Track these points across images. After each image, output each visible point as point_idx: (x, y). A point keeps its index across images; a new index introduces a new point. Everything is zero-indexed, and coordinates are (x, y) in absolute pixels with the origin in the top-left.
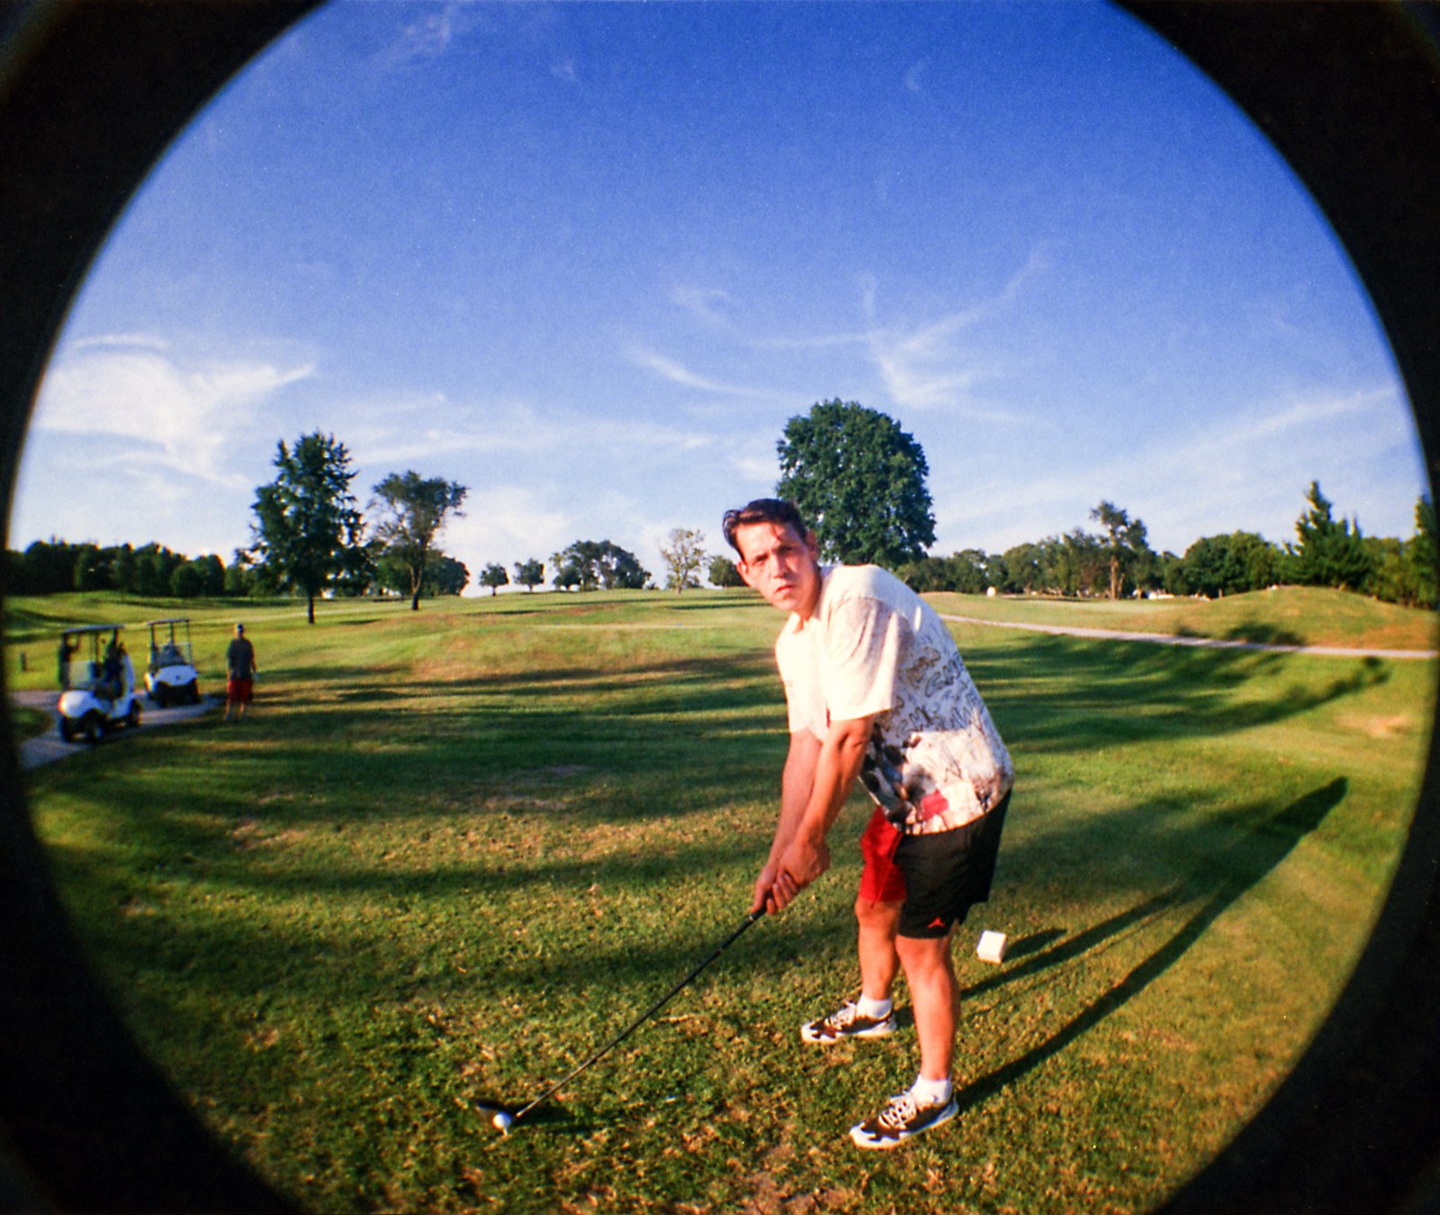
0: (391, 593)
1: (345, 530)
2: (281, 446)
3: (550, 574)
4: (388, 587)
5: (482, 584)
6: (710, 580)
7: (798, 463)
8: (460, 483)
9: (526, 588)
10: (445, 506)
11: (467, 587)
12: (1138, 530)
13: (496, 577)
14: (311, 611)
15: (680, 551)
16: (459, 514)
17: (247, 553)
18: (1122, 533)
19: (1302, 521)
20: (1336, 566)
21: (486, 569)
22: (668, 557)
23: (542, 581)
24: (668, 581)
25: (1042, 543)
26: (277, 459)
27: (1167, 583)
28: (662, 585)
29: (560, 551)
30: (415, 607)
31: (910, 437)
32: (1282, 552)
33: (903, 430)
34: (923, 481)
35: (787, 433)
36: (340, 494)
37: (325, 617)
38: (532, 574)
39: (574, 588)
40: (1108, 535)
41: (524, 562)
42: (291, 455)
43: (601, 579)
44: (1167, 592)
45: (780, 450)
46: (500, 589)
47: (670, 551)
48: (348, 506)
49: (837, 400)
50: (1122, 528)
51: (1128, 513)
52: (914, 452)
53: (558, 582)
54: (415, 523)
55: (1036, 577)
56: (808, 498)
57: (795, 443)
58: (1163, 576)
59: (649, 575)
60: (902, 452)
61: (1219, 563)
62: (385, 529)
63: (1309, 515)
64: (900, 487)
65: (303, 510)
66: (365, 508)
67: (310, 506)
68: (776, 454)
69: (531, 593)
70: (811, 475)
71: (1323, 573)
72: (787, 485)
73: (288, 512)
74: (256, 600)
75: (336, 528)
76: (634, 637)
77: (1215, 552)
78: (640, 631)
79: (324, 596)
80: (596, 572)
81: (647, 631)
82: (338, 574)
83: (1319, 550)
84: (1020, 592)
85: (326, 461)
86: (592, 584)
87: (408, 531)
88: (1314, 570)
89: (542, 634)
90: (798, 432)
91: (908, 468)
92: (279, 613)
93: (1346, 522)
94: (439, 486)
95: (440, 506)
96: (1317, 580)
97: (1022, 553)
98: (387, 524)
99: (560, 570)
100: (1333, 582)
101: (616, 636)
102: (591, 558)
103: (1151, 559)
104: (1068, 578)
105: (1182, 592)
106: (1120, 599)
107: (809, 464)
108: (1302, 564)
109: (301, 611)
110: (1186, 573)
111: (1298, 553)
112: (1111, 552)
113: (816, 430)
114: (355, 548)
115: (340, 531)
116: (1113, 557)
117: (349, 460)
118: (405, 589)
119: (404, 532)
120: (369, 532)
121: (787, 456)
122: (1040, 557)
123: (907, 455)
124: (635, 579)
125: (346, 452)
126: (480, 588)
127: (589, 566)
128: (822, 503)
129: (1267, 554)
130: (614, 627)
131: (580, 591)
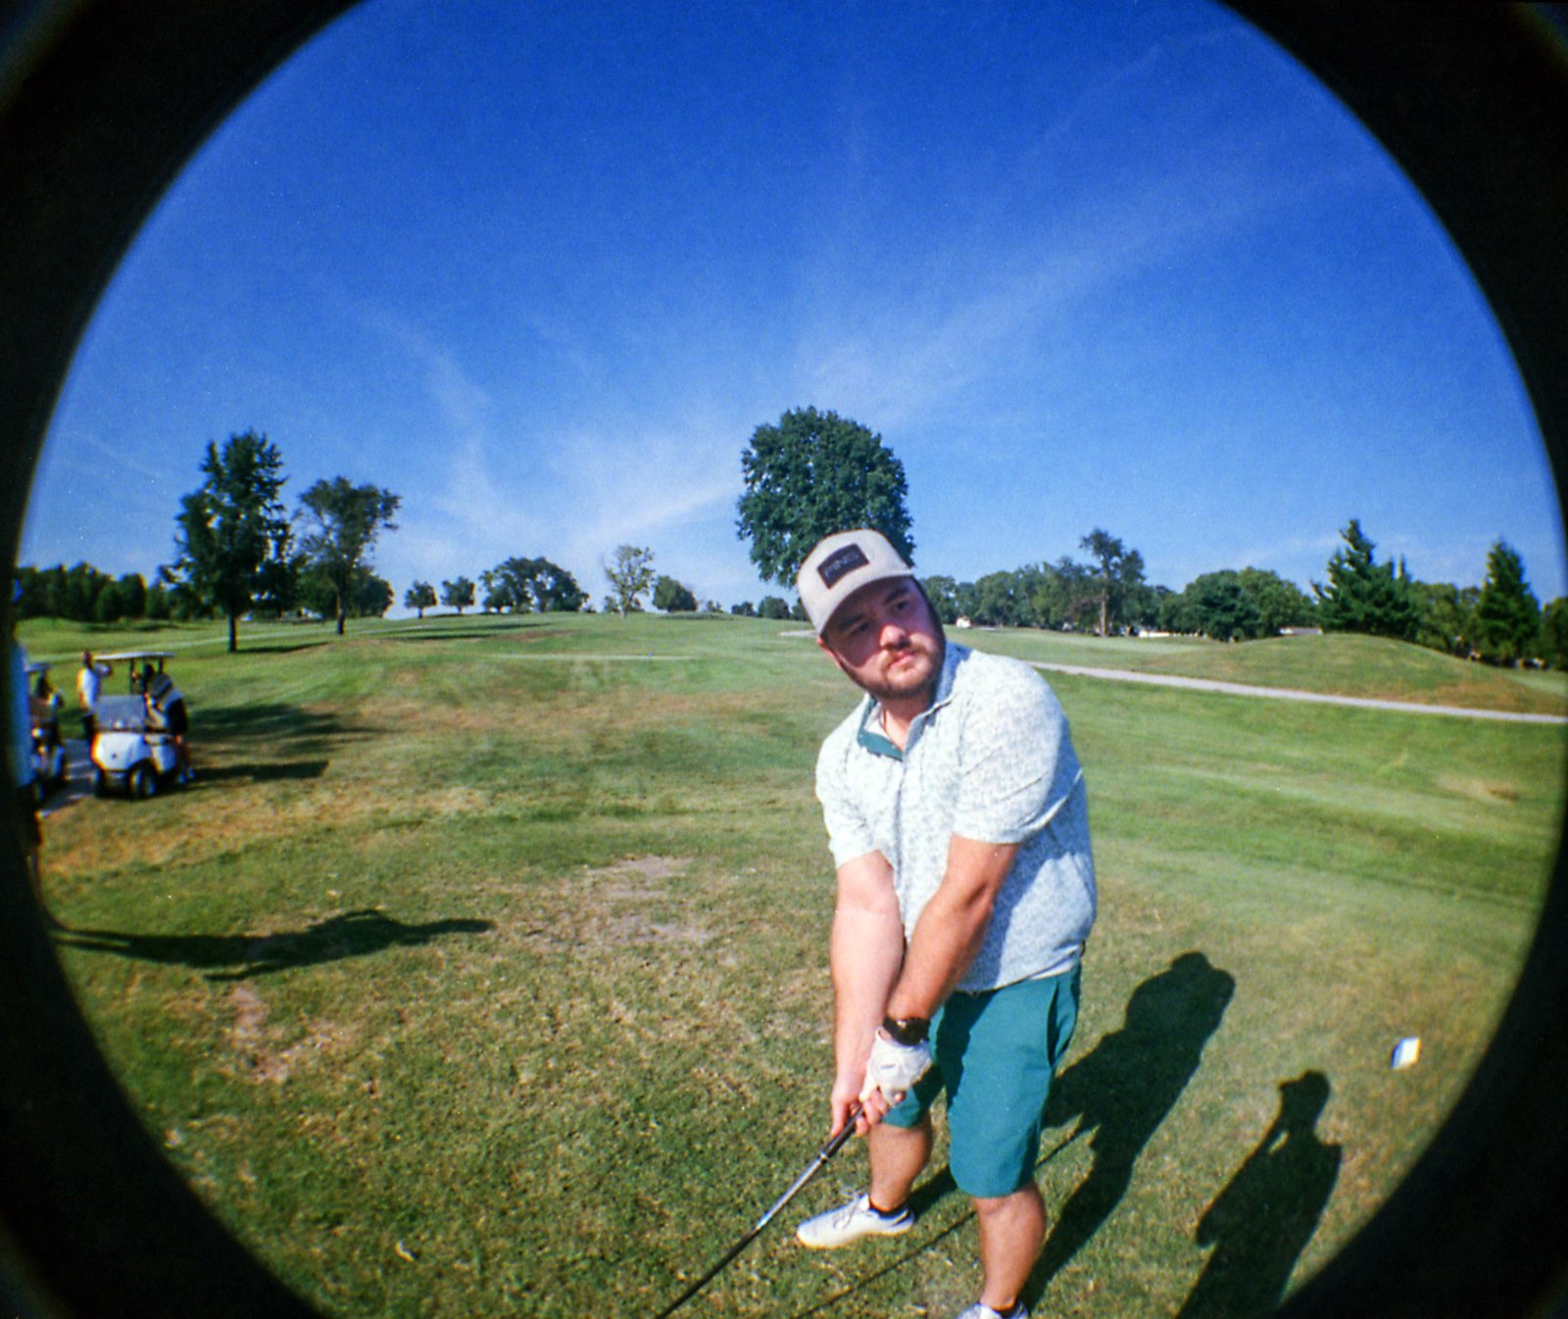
0: (310, 615)
1: (272, 544)
2: (211, 448)
3: (480, 595)
4: (308, 608)
5: (408, 605)
6: (654, 603)
7: (764, 477)
8: (392, 492)
9: (454, 610)
10: (375, 517)
11: (390, 608)
12: (1134, 562)
13: (422, 596)
14: (233, 634)
15: (626, 571)
16: (388, 526)
17: (171, 570)
18: (1116, 565)
19: (1335, 562)
20: (1378, 612)
21: (412, 588)
22: (612, 577)
23: (471, 602)
24: (606, 603)
25: (1021, 571)
26: (205, 463)
27: (1160, 620)
28: (599, 608)
29: (491, 568)
30: (341, 631)
31: (889, 452)
32: (1307, 599)
33: (882, 444)
34: (901, 500)
35: (754, 443)
36: (268, 503)
37: (247, 641)
38: (461, 594)
39: (505, 610)
40: (1098, 565)
41: (453, 581)
42: (220, 459)
43: (535, 600)
44: (1159, 630)
45: (745, 462)
46: (428, 611)
47: (616, 570)
48: (275, 516)
49: (812, 408)
50: (1116, 559)
51: (1124, 543)
52: (894, 469)
53: (487, 603)
54: (342, 536)
55: (1010, 609)
56: (774, 515)
57: (762, 454)
58: (1157, 612)
59: (586, 596)
60: (880, 469)
61: (1232, 601)
62: (310, 542)
63: (1344, 554)
64: (877, 505)
65: (228, 521)
66: (293, 519)
67: (236, 517)
68: (740, 465)
69: (459, 615)
70: (779, 490)
71: (1361, 617)
72: (751, 503)
73: (213, 524)
74: (175, 623)
75: (263, 541)
76: (607, 670)
77: (1226, 590)
78: (612, 663)
79: (245, 618)
80: (530, 592)
81: (619, 663)
82: (262, 594)
83: (1356, 594)
84: (992, 624)
85: (255, 466)
86: (524, 606)
87: (335, 545)
88: (1349, 615)
89: (500, 666)
90: (766, 442)
91: (887, 485)
92: (198, 638)
93: (1391, 565)
94: (368, 494)
95: (369, 518)
96: (1351, 626)
97: (997, 581)
98: (312, 537)
99: (490, 589)
100: (1373, 629)
101: (587, 669)
102: (525, 577)
103: (1145, 595)
104: (1046, 612)
105: (1178, 631)
106: (1111, 635)
107: (776, 477)
108: (1334, 607)
109: (221, 635)
110: (1186, 610)
111: (1329, 596)
112: (1102, 585)
113: (786, 441)
114: (282, 564)
115: (266, 544)
116: (1104, 590)
117: (280, 463)
118: (328, 611)
119: (329, 547)
120: (296, 546)
121: (753, 467)
122: (1016, 588)
123: (885, 472)
124: (571, 601)
125: (278, 454)
126: (405, 609)
127: (522, 586)
128: (790, 521)
129: (1281, 594)
130: (580, 658)
131: (511, 613)
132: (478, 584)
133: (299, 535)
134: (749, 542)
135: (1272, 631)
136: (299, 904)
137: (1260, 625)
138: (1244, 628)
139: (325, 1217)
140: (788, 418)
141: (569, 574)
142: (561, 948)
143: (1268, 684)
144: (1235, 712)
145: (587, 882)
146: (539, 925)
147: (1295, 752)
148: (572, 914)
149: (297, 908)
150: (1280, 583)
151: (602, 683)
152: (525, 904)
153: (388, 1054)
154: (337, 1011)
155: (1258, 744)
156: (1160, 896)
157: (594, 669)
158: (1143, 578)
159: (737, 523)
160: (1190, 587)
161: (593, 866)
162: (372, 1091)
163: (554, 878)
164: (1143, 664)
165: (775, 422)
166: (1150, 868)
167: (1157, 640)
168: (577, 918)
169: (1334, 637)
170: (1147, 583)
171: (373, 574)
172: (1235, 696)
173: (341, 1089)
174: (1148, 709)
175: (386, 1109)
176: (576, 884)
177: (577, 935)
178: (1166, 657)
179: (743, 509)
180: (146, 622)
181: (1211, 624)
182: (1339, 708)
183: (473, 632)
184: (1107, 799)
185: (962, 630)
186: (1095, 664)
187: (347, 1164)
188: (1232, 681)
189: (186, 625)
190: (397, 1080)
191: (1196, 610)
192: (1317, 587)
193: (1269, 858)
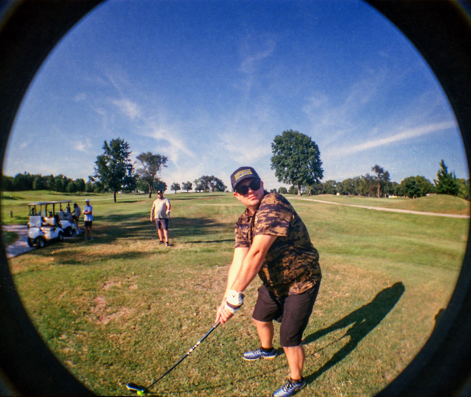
0: (141, 192)
1: (127, 171)
2: (105, 142)
3: (194, 187)
4: (140, 190)
5: (172, 190)
7: (278, 151)
8: (165, 156)
9: (186, 191)
10: (160, 163)
11: (166, 190)
12: (387, 175)
13: (176, 187)
14: (115, 197)
16: (165, 166)
17: (93, 178)
18: (382, 176)
19: (439, 173)
20: (449, 188)
21: (173, 184)
23: (191, 189)
25: (355, 178)
26: (104, 147)
27: (395, 192)
28: (229, 190)
29: (197, 179)
30: (150, 197)
31: (314, 142)
32: (432, 185)
33: (312, 140)
34: (319, 157)
35: (275, 141)
36: (126, 159)
37: (119, 200)
38: (188, 186)
39: (202, 191)
40: (377, 176)
41: (186, 183)
42: (109, 146)
43: (211, 188)
44: (395, 195)
45: (272, 146)
46: (178, 191)
48: (128, 163)
49: (291, 130)
50: (382, 174)
51: (384, 169)
52: (316, 147)
53: (196, 189)
54: (150, 169)
55: (352, 190)
56: (282, 162)
57: (277, 144)
58: (394, 190)
59: (226, 187)
60: (312, 147)
61: (413, 186)
62: (140, 171)
63: (441, 171)
64: (312, 158)
65: (113, 164)
66: (134, 163)
67: (115, 162)
68: (271, 147)
69: (188, 193)
70: (283, 155)
71: (445, 190)
72: (275, 159)
73: (108, 164)
74: (96, 194)
75: (124, 170)
76: (231, 208)
77: (412, 182)
78: (233, 206)
79: (119, 193)
80: (209, 186)
81: (235, 206)
82: (124, 185)
83: (444, 182)
84: (347, 194)
85: (120, 148)
86: (207, 190)
87: (148, 172)
88: (442, 189)
89: (198, 207)
90: (279, 141)
91: (314, 152)
92: (104, 198)
93: (451, 173)
94: (158, 157)
95: (159, 163)
96: (443, 192)
97: (348, 182)
98: (141, 169)
99: (197, 185)
100: (448, 193)
101: (225, 208)
102: (208, 181)
103: (390, 184)
104: (363, 191)
105: (400, 195)
106: (381, 197)
107: (282, 151)
108: (439, 186)
109: (111, 197)
110: (401, 189)
111: (438, 183)
112: (378, 182)
113: (284, 140)
114: (131, 177)
115: (126, 171)
116: (379, 184)
117: (129, 147)
118: (146, 191)
119: (146, 172)
120: (135, 172)
121: (275, 148)
122: (354, 183)
123: (314, 148)
124: (222, 188)
125: (128, 145)
126: (171, 191)
127: (207, 184)
128: (286, 164)
129: (426, 184)
130: (223, 205)
131: (204, 192)
132: (193, 184)
133: (136, 168)
134: (275, 171)
135: (424, 195)
136: (124, 274)
137: (421, 193)
138: (417, 194)
139: (107, 363)
140: (285, 133)
141: (221, 180)
142: (205, 290)
143: (423, 211)
144: (415, 220)
145: (216, 270)
146: (199, 283)
147: (429, 231)
148: (210, 279)
149: (124, 275)
150: (426, 180)
151: (229, 212)
152: (196, 276)
153: (143, 318)
154: (129, 305)
155: (420, 229)
156: (390, 276)
157: (227, 208)
158: (390, 180)
159: (271, 165)
160: (402, 182)
161: (219, 266)
162: (134, 329)
163: (206, 269)
164: (390, 206)
165: (281, 134)
166: (388, 268)
167: (395, 198)
168: (211, 281)
169: (439, 195)
170: (391, 181)
171: (161, 180)
172: (414, 215)
173: (124, 328)
174: (391, 219)
175: (137, 334)
176: (213, 271)
177: (211, 286)
178: (396, 204)
179: (272, 161)
180: (86, 193)
181: (408, 193)
182: (440, 217)
183: (192, 198)
184: (378, 247)
185: (338, 196)
186: (376, 206)
187: (120, 349)
188: (414, 210)
189: (100, 194)
190: (143, 326)
191: (404, 189)
192: (435, 181)
193: (421, 264)
